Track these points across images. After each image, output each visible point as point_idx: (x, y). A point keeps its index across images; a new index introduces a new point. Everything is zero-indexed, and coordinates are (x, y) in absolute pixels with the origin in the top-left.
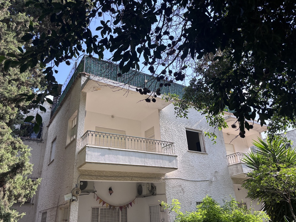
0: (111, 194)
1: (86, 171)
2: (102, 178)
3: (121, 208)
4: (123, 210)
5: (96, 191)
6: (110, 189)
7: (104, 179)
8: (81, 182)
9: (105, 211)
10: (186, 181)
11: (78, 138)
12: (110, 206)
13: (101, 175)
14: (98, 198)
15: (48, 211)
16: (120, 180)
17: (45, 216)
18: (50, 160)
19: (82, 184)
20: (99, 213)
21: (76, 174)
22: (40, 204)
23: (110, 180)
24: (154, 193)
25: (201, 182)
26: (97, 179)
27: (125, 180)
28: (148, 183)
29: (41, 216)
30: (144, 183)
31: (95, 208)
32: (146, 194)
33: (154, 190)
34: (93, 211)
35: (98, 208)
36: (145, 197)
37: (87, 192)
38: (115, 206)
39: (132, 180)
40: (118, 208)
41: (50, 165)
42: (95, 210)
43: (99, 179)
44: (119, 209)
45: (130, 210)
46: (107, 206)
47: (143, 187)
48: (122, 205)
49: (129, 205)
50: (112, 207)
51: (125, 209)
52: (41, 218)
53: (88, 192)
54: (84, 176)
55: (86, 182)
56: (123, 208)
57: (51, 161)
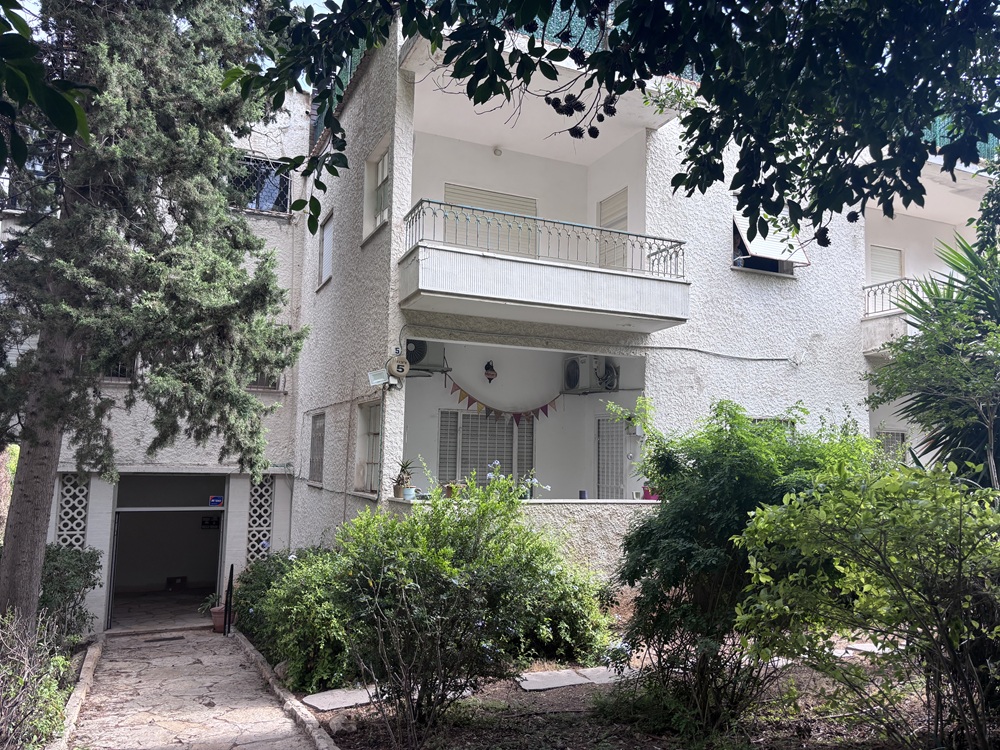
0: (490, 380)
1: (420, 312)
2: (465, 336)
3: (517, 417)
4: (525, 423)
5: (450, 370)
6: (489, 367)
7: (470, 339)
8: (409, 342)
9: (475, 421)
10: (713, 358)
11: (394, 221)
12: (489, 410)
13: (462, 327)
14: (456, 387)
15: (327, 411)
16: (513, 344)
17: (321, 424)
18: (320, 277)
19: (412, 347)
20: (460, 424)
21: (395, 322)
22: (305, 395)
23: (487, 341)
24: (611, 385)
25: (759, 362)
26: (451, 336)
27: (529, 346)
28: (596, 357)
29: (310, 422)
30: (586, 356)
31: (447, 413)
32: (588, 386)
33: (613, 377)
34: (444, 419)
35: (457, 413)
36: (585, 394)
37: (427, 370)
38: (501, 412)
39: (547, 345)
40: (509, 416)
41: (322, 292)
42: (448, 417)
43: (457, 338)
44: (512, 420)
45: (541, 425)
46: (479, 410)
47: (581, 366)
48: (520, 411)
49: (541, 413)
50: (492, 414)
51: (528, 420)
52: (310, 427)
53: (429, 371)
54: (417, 327)
55: (423, 343)
56: (524, 418)
57: (324, 281)
